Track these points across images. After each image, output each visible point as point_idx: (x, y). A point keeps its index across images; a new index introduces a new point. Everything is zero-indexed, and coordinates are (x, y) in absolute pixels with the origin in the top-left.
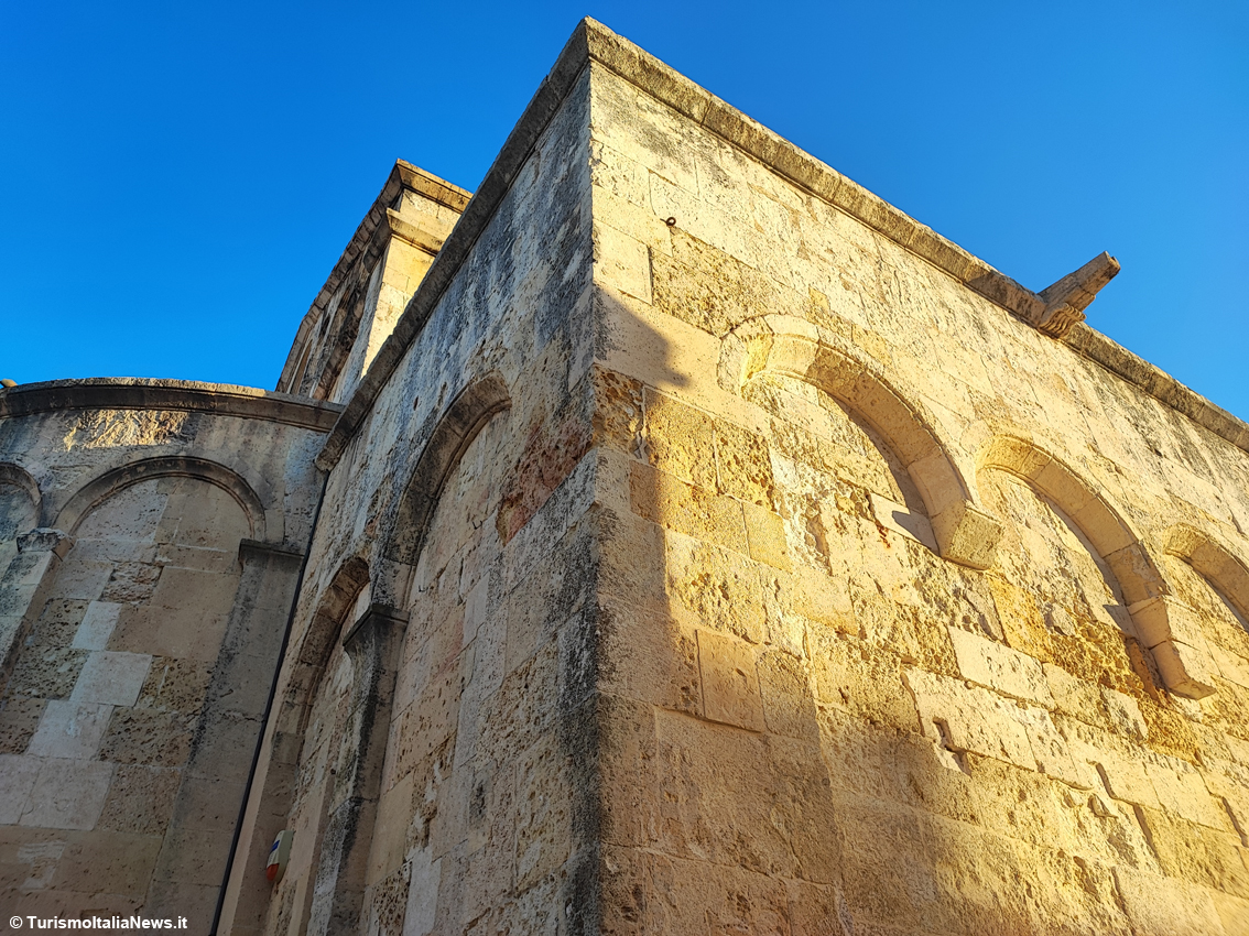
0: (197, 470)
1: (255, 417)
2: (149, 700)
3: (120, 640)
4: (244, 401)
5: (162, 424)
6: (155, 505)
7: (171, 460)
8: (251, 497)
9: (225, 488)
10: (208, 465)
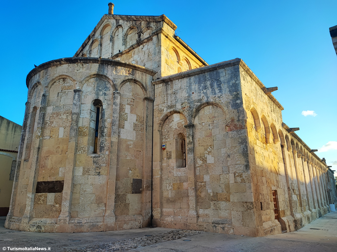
0: (135, 81)
1: (142, 72)
2: (137, 122)
3: (131, 112)
4: (141, 69)
5: (129, 71)
6: (130, 88)
7: (132, 79)
8: (144, 88)
9: (139, 85)
10: (137, 81)
